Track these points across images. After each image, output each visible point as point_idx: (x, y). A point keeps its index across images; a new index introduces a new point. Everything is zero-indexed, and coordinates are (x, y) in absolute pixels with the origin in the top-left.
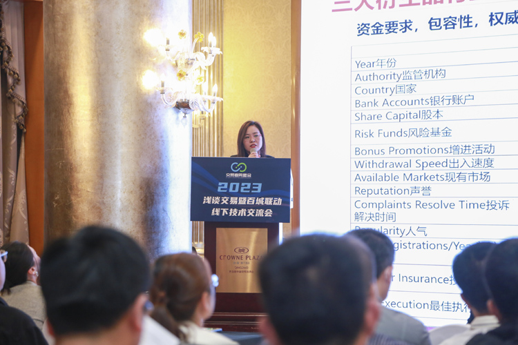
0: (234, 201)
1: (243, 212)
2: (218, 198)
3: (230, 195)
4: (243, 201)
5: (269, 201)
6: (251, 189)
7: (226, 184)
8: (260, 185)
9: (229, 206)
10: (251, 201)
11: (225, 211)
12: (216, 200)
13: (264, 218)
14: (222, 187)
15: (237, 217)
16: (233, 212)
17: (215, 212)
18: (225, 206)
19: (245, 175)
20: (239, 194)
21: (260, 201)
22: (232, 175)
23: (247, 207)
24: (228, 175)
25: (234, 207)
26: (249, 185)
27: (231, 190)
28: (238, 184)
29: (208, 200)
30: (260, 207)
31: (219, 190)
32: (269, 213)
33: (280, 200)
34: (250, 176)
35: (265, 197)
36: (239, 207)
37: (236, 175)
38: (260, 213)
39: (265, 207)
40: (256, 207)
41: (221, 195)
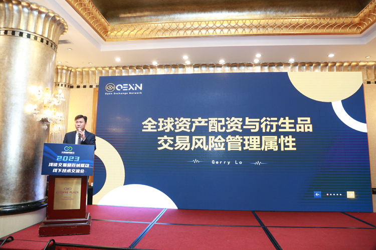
0: (65, 165)
1: (69, 171)
2: (57, 164)
3: (63, 162)
4: (69, 165)
5: (83, 165)
6: (74, 159)
7: (61, 157)
8: (79, 158)
9: (62, 168)
10: (74, 165)
11: (60, 170)
12: (56, 165)
13: (80, 173)
14: (59, 158)
15: (66, 173)
16: (64, 171)
17: (55, 170)
18: (60, 168)
19: (71, 153)
20: (68, 162)
21: (78, 165)
22: (65, 152)
23: (71, 168)
24: (62, 152)
25: (65, 168)
26: (73, 158)
27: (64, 160)
28: (67, 157)
29: (51, 164)
30: (78, 168)
31: (58, 159)
32: (82, 171)
33: (88, 165)
34: (74, 153)
35: (81, 163)
36: (67, 168)
37: (67, 153)
38: (78, 171)
39: (80, 168)
40: (76, 168)
41: (58, 162)
